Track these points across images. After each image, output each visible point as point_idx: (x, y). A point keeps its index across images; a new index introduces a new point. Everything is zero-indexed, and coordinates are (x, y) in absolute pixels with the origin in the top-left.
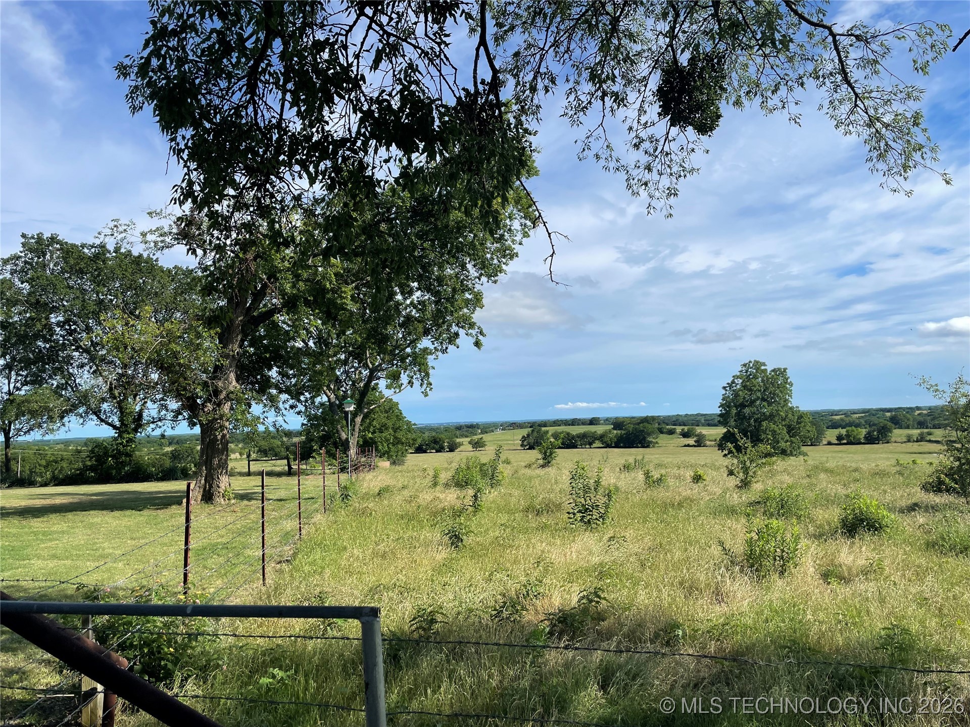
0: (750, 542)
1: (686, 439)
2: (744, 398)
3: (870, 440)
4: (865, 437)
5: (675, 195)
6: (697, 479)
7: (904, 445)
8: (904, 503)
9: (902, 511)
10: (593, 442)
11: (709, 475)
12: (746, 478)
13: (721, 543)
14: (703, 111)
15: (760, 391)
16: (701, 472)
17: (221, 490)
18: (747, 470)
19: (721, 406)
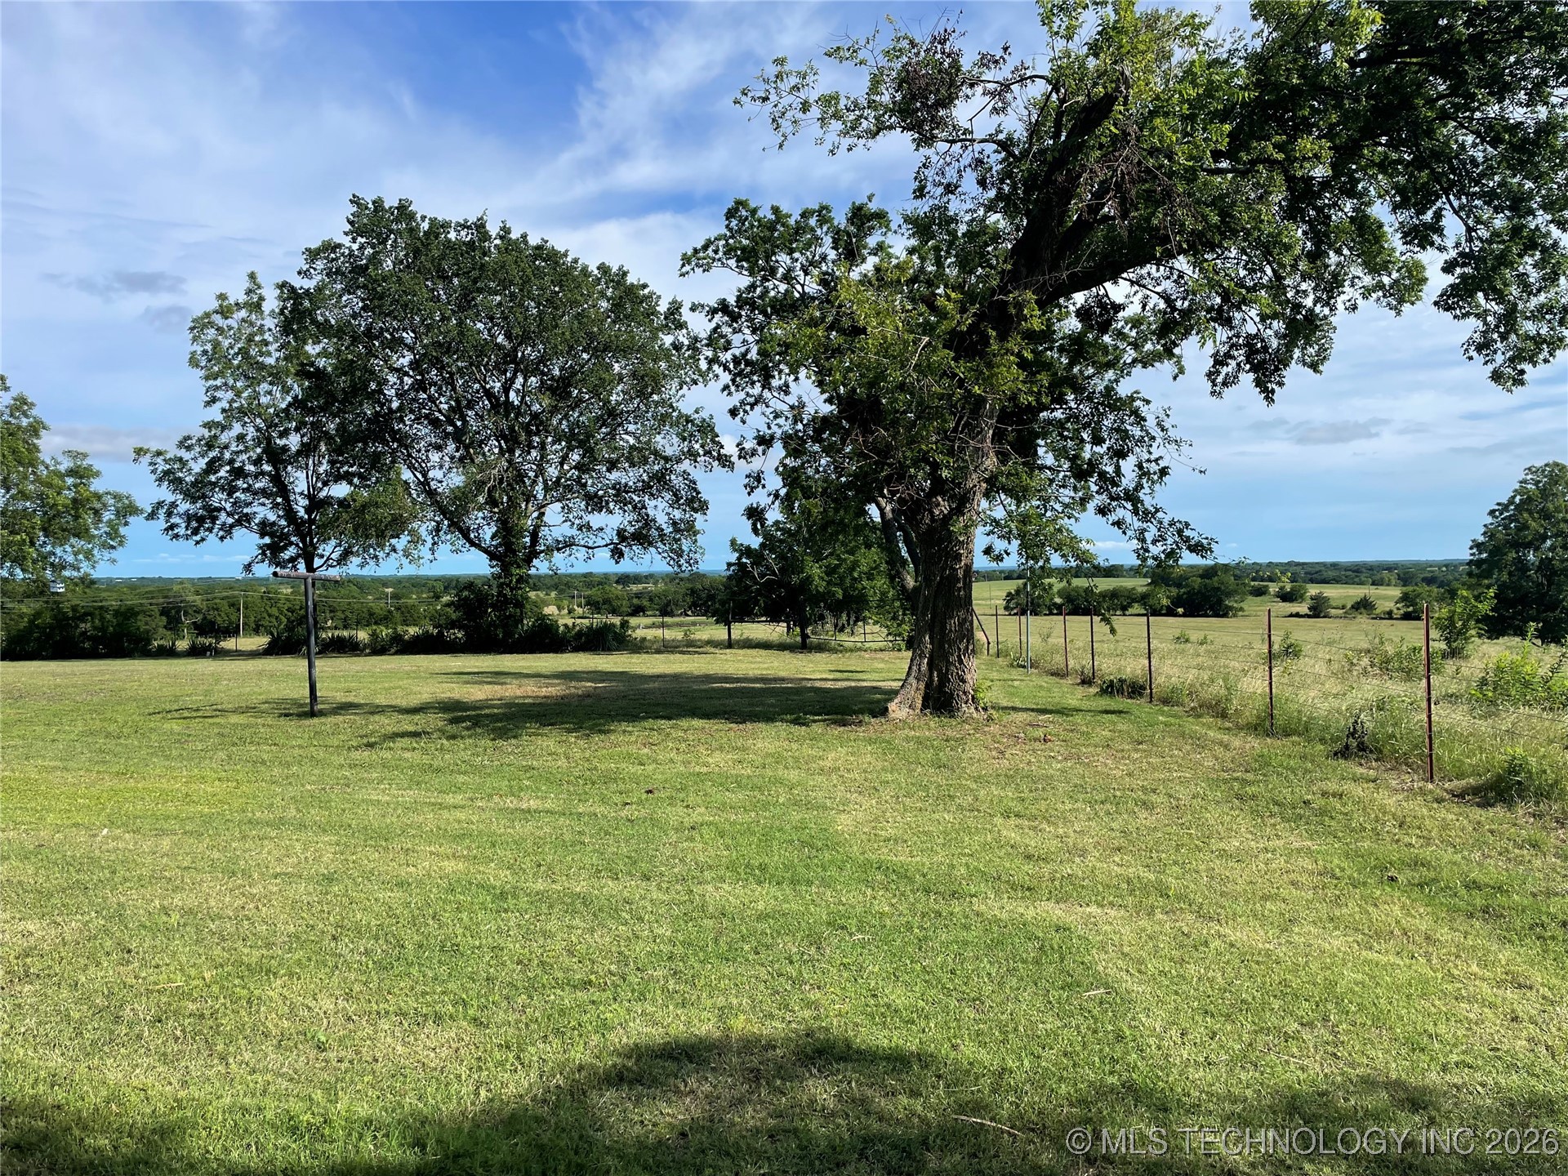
1: (1291, 604)
10: (1129, 605)
17: (968, 688)
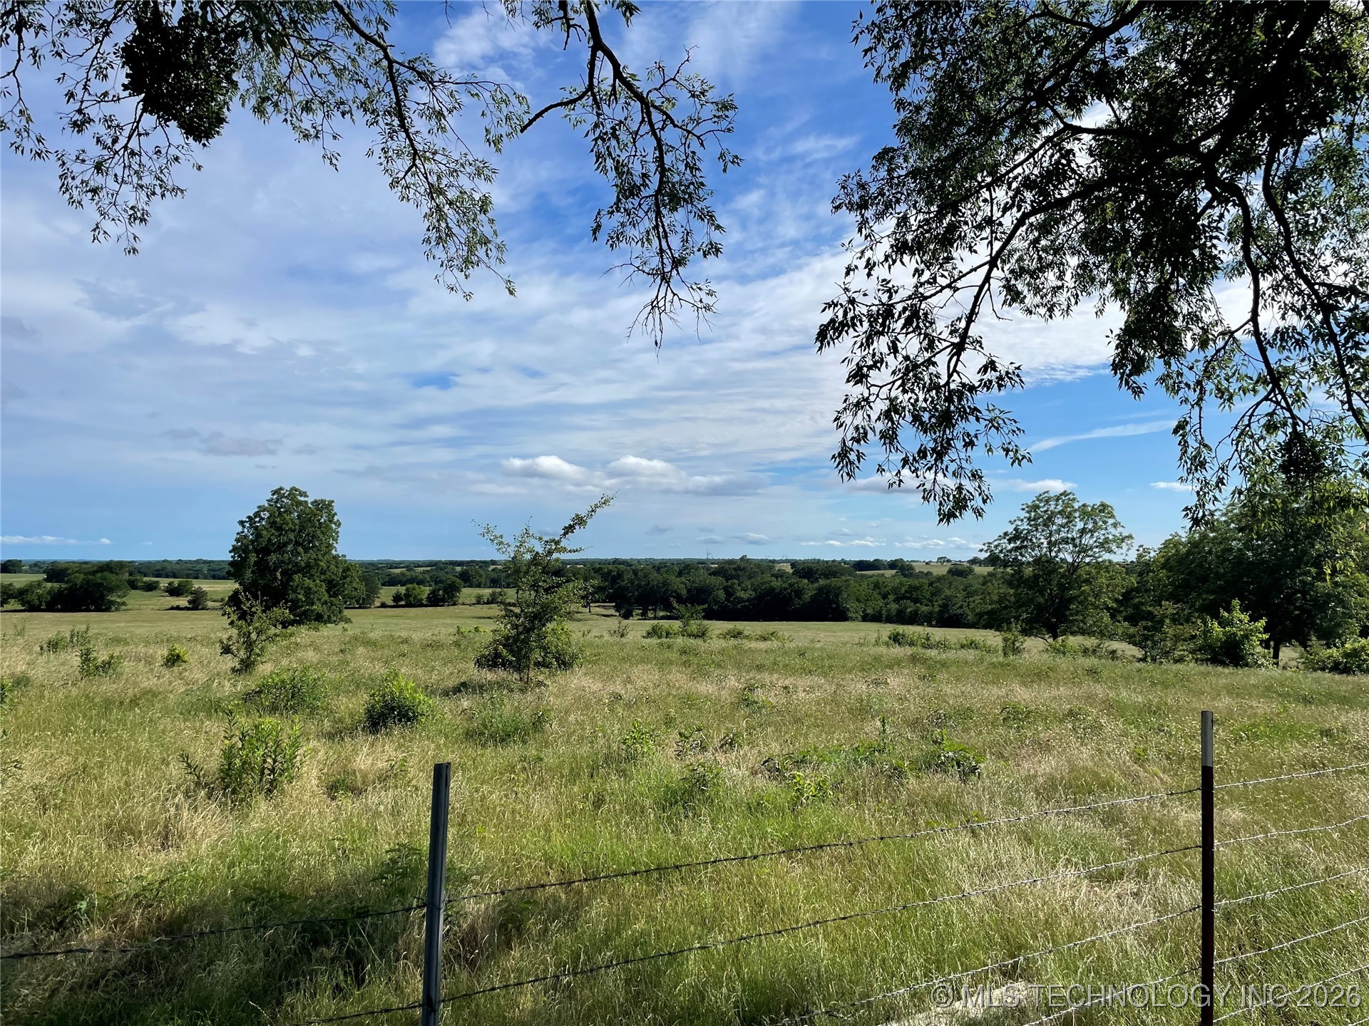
0: (229, 755)
1: (175, 598)
2: (269, 540)
3: (434, 601)
4: (428, 598)
5: (142, 220)
6: (174, 660)
7: (472, 607)
8: (451, 683)
9: (446, 694)
10: (5, 602)
11: (192, 655)
12: (248, 658)
13: (185, 758)
14: (197, 104)
15: (294, 531)
16: (180, 649)
18: (251, 645)
19: (234, 549)
